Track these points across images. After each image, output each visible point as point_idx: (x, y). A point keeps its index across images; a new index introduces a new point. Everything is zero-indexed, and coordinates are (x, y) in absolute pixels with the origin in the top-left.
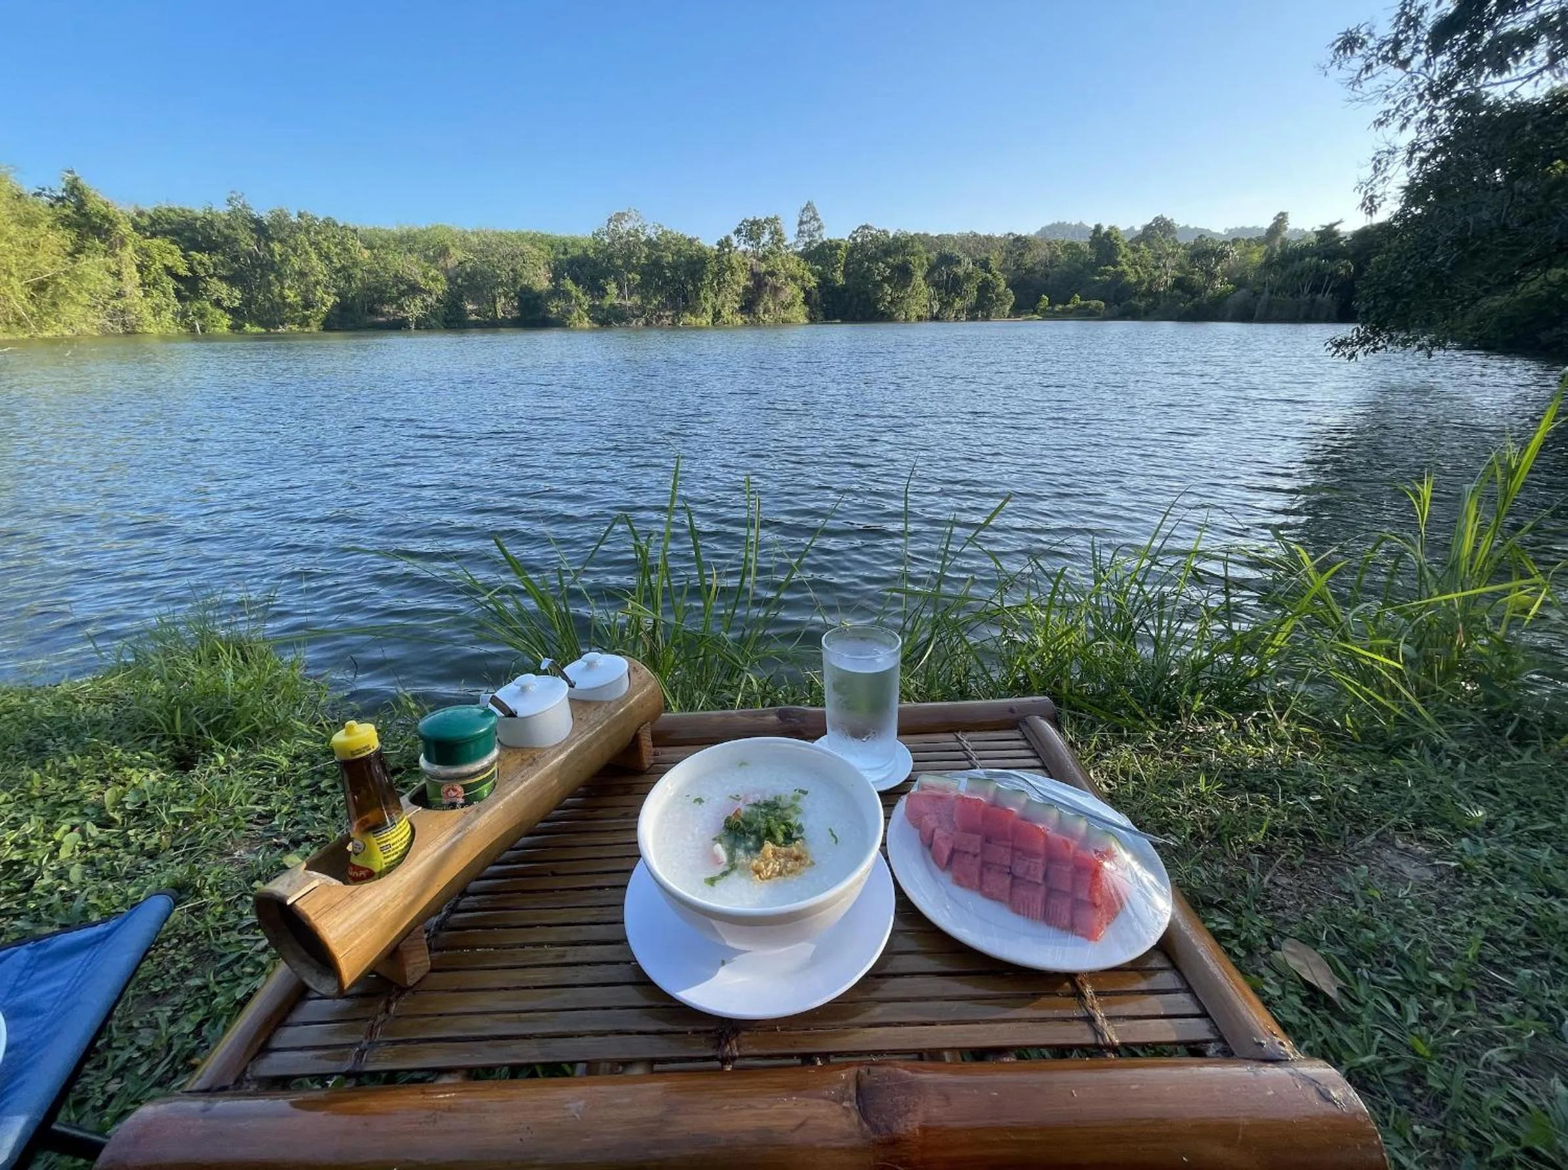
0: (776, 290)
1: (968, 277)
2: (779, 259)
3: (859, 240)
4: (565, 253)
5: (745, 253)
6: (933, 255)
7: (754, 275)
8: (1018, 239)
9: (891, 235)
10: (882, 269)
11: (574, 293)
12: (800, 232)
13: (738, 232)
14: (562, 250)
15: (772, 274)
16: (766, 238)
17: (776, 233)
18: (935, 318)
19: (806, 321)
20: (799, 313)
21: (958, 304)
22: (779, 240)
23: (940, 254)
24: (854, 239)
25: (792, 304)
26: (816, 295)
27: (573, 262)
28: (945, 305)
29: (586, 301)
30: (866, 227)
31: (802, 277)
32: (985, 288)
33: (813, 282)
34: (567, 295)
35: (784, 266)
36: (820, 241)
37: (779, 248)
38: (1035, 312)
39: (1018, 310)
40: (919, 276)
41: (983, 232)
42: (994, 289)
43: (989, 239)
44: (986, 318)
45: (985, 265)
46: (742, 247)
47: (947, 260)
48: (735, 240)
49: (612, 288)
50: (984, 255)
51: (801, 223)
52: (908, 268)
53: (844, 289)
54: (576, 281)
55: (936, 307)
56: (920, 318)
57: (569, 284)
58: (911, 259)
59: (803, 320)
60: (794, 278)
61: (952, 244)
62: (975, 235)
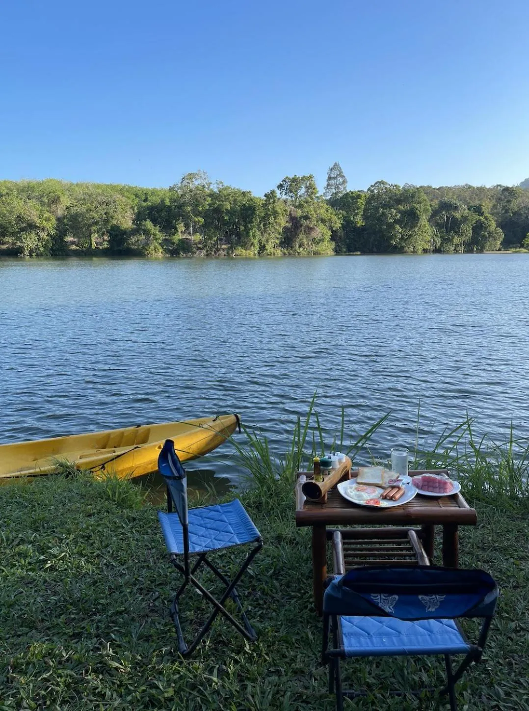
0: (309, 229)
1: (465, 219)
2: (311, 208)
3: (376, 191)
4: (146, 200)
5: (285, 202)
6: (436, 203)
7: (293, 219)
8: (507, 189)
9: (401, 188)
10: (393, 214)
11: (153, 231)
12: (328, 185)
13: (280, 186)
14: (143, 197)
15: (306, 218)
16: (302, 191)
17: (311, 188)
18: (438, 251)
19: (333, 253)
20: (328, 247)
21: (456, 240)
22: (312, 193)
23: (440, 202)
24: (372, 191)
25: (322, 240)
26: (341, 233)
27: (151, 208)
28: (446, 240)
29: (161, 236)
30: (382, 182)
31: (330, 220)
32: (479, 227)
33: (338, 224)
34: (147, 232)
35: (315, 212)
36: (344, 192)
37: (312, 199)
38: (522, 246)
39: (507, 244)
40: (424, 220)
41: (476, 184)
42: (486, 228)
43: (481, 190)
44: (481, 251)
45: (478, 210)
46: (284, 197)
47: (446, 206)
48: (278, 192)
49: (181, 227)
50: (477, 202)
51: (330, 178)
52: (415, 213)
53: (363, 228)
54: (155, 221)
55: (438, 241)
56: (425, 251)
57: (149, 224)
58: (417, 206)
59: (330, 252)
60: (323, 221)
61: (451, 194)
62: (470, 187)
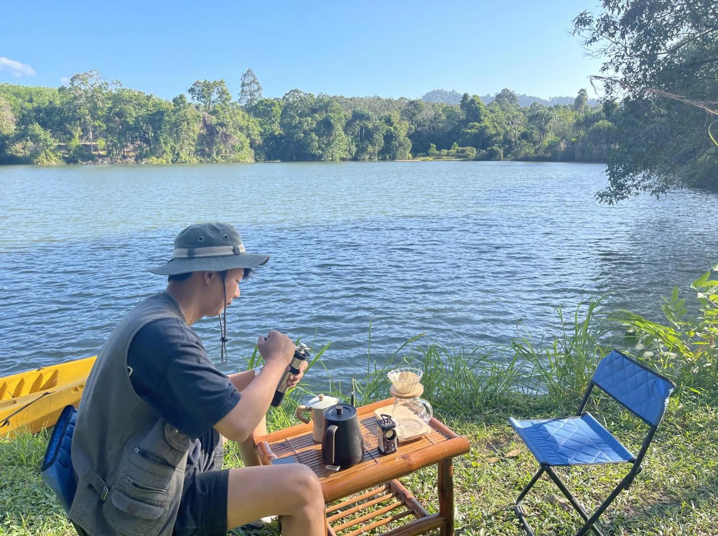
0: (226, 136)
1: (376, 128)
2: (227, 114)
3: (291, 100)
4: (31, 101)
5: (197, 107)
6: (349, 113)
7: (206, 125)
8: (412, 103)
9: (315, 97)
10: (309, 123)
11: (42, 137)
12: (243, 91)
13: (192, 90)
14: (27, 98)
15: (222, 125)
16: (215, 96)
17: (222, 93)
18: (355, 159)
19: (253, 161)
20: (248, 155)
21: (370, 149)
22: (226, 99)
23: (354, 112)
24: (287, 100)
25: (242, 148)
26: (259, 140)
27: (39, 111)
28: (361, 150)
29: (53, 142)
30: (296, 91)
31: (247, 127)
32: (389, 138)
33: (256, 131)
34: (35, 138)
35: (231, 118)
36: (259, 99)
37: (226, 105)
38: (428, 155)
39: (415, 152)
40: (339, 129)
42: (396, 138)
43: (389, 101)
44: (393, 158)
45: (389, 121)
46: (196, 102)
47: (358, 116)
48: (188, 98)
49: (77, 132)
50: (387, 113)
51: (243, 85)
52: (330, 122)
53: (281, 137)
54: (44, 125)
55: (354, 149)
56: (343, 159)
57: (37, 128)
58: (331, 115)
59: (250, 159)
60: (241, 129)
61: (362, 103)
62: (379, 99)
